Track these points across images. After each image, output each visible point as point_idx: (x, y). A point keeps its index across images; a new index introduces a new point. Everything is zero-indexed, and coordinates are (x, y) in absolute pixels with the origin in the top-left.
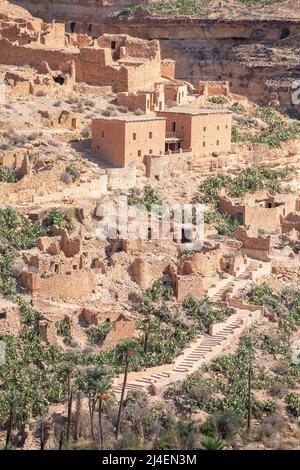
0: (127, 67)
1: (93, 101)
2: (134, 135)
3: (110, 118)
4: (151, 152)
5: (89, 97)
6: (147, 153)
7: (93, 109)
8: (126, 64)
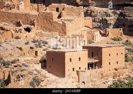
0: (66, 22)
1: (47, 41)
2: (71, 59)
3: (57, 50)
4: (80, 68)
5: (44, 39)
6: (78, 70)
7: (47, 46)
8: (65, 20)
